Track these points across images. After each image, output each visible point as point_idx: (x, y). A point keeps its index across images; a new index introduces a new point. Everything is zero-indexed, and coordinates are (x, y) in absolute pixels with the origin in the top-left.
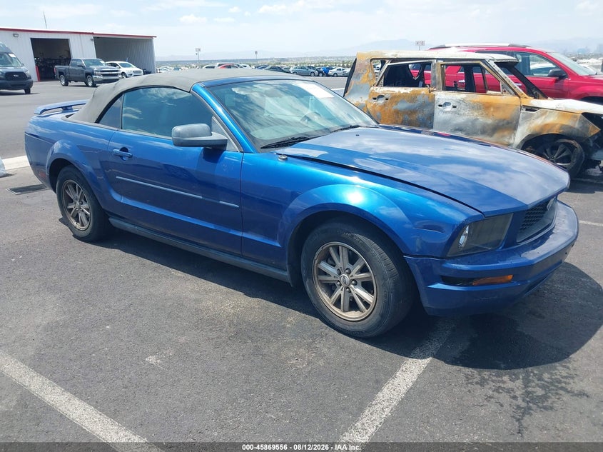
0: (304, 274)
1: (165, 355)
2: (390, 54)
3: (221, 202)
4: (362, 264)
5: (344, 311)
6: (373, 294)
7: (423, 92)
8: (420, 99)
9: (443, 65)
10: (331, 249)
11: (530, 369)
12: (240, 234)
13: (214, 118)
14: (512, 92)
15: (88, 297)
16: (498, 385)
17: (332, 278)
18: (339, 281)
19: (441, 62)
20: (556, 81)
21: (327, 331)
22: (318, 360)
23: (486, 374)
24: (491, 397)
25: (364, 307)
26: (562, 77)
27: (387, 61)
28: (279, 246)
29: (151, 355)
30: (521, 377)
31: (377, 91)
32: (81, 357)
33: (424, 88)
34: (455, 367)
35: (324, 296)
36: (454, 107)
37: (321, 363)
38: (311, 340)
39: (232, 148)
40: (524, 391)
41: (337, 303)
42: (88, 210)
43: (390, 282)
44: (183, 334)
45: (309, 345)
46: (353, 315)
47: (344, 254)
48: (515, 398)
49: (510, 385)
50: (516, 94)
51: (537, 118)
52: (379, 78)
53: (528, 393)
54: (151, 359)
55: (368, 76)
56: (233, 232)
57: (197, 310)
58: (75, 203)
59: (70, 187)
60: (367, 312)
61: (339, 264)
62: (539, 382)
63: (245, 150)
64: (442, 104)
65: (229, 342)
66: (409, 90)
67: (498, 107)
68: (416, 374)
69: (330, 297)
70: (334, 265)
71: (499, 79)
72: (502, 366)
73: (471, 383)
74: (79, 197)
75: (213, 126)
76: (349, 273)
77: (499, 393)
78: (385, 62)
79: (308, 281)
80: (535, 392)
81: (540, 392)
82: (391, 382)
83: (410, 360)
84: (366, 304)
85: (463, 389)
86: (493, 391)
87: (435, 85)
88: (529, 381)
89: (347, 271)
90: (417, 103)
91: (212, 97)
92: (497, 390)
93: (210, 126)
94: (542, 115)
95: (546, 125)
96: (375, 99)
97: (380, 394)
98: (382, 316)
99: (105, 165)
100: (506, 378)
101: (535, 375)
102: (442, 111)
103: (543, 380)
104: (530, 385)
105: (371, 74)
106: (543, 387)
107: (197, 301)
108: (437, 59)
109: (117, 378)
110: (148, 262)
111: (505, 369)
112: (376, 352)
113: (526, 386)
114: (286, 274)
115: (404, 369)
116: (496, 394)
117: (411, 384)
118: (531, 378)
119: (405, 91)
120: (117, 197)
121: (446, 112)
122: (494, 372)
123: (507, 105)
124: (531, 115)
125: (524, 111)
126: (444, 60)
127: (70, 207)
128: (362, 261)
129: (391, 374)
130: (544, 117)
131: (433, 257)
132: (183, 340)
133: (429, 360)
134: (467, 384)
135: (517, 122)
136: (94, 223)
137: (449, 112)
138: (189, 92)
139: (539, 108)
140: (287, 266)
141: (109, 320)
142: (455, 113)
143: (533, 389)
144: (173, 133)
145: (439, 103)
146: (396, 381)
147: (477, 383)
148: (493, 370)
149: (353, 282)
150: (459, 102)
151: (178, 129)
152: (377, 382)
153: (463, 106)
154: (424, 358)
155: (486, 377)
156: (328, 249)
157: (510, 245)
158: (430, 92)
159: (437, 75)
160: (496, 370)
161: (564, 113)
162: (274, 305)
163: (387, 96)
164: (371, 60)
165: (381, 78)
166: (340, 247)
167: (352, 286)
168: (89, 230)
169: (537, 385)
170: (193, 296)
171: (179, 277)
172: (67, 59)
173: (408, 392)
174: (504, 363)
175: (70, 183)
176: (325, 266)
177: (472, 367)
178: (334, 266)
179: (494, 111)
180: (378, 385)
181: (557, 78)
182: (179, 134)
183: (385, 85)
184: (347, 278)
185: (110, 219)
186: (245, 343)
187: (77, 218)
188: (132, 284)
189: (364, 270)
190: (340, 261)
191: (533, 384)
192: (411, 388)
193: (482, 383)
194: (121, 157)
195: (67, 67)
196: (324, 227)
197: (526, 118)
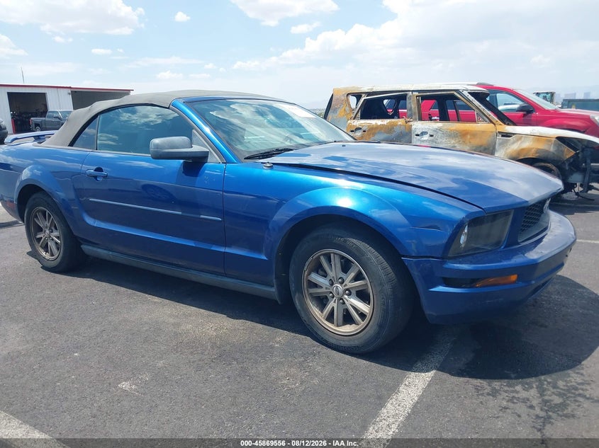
0: (293, 288)
1: (141, 380)
2: (366, 89)
3: (202, 216)
4: (356, 271)
5: (338, 326)
6: (369, 304)
7: (399, 123)
8: (397, 130)
9: (419, 96)
10: (322, 258)
11: (543, 377)
12: (222, 249)
13: (194, 131)
14: (487, 119)
15: (54, 325)
16: (512, 395)
17: (323, 290)
18: (331, 293)
19: (417, 94)
20: (524, 115)
21: (319, 349)
22: (312, 379)
23: (496, 384)
24: (506, 408)
25: (359, 319)
26: (529, 112)
27: (363, 95)
28: (265, 258)
29: (125, 381)
30: (535, 386)
31: (355, 124)
32: (44, 386)
33: (400, 120)
34: (462, 379)
35: (315, 310)
36: (431, 136)
37: (316, 381)
38: (302, 359)
39: (214, 159)
40: (540, 400)
41: (330, 318)
42: (58, 238)
43: (388, 288)
44: (161, 358)
45: (301, 363)
46: (348, 329)
47: (336, 262)
48: (532, 407)
49: (524, 394)
50: (491, 122)
51: (514, 143)
52: (356, 112)
53: (545, 402)
54: (125, 385)
55: (345, 110)
56: (215, 248)
57: (176, 334)
58: (45, 232)
59: (40, 216)
60: (363, 324)
61: (331, 274)
62: (555, 390)
63: (228, 161)
64: (419, 133)
65: (212, 364)
66: (385, 122)
67: (474, 134)
68: (420, 388)
69: (322, 312)
70: (325, 275)
71: (474, 108)
72: (513, 376)
73: (482, 394)
74: (49, 225)
75: (194, 139)
76: (341, 283)
77: (514, 403)
78: (361, 96)
79: (297, 295)
80: (552, 400)
81: (557, 400)
82: (395, 397)
83: (413, 374)
84: (362, 315)
85: (474, 401)
86: (508, 401)
87: (411, 116)
88: (544, 390)
89: (340, 280)
90: (395, 133)
91: (192, 112)
92: (511, 400)
93: (191, 139)
94: (518, 140)
95: (523, 150)
96: (352, 131)
97: (384, 410)
98: (381, 326)
99: (79, 192)
100: (518, 388)
101: (549, 383)
102: (419, 140)
103: (558, 388)
104: (545, 393)
105: (347, 108)
106: (560, 395)
107: (177, 325)
108: (413, 91)
109: (85, 407)
110: (123, 289)
111: (516, 378)
112: (375, 367)
113: (542, 395)
114: (273, 290)
115: (407, 383)
116: (510, 405)
117: (416, 399)
118: (545, 386)
119: (382, 123)
120: (90, 221)
121: (423, 141)
122: (505, 382)
123: (483, 132)
124: (507, 141)
125: (500, 137)
126: (419, 91)
127: (38, 236)
128: (356, 267)
129: (393, 389)
130: (519, 142)
131: (433, 257)
132: (160, 364)
133: (432, 373)
134: (477, 395)
135: (494, 148)
136: (64, 251)
137: (426, 141)
138: (168, 108)
139: (514, 134)
140: (274, 280)
141: (77, 348)
142: (433, 141)
143: (550, 398)
144: (152, 146)
145: (416, 133)
146: (400, 396)
147: (488, 394)
148: (503, 381)
149: (347, 292)
150: (436, 130)
151: (157, 141)
152: (380, 398)
153: (440, 134)
154: (428, 371)
155: (497, 388)
156: (319, 257)
157: (512, 244)
158: (406, 122)
159: (413, 106)
160: (506, 380)
161: (539, 137)
162: (260, 326)
163: (364, 128)
164: (348, 95)
165: (358, 111)
166: (332, 255)
167: (346, 296)
168: (59, 260)
169: (553, 393)
170: (171, 320)
171: (155, 303)
172: (44, 112)
173: (415, 406)
174: (514, 373)
175: (39, 211)
176: (316, 278)
177: (480, 378)
178: (326, 277)
179: (471, 138)
180: (381, 401)
181: (525, 113)
182: (157, 146)
183: (362, 118)
184: (341, 288)
185: (82, 246)
186: (230, 364)
187: (46, 248)
188: (105, 311)
189: (359, 277)
190: (331, 270)
191: (549, 393)
192: (417, 402)
193: (494, 393)
194: (96, 177)
195: (44, 119)
196: (315, 234)
197: (502, 144)
